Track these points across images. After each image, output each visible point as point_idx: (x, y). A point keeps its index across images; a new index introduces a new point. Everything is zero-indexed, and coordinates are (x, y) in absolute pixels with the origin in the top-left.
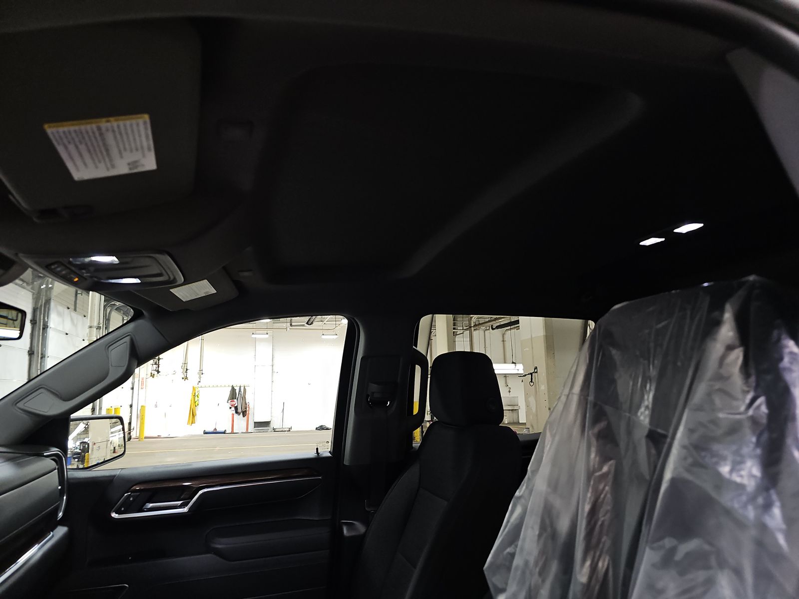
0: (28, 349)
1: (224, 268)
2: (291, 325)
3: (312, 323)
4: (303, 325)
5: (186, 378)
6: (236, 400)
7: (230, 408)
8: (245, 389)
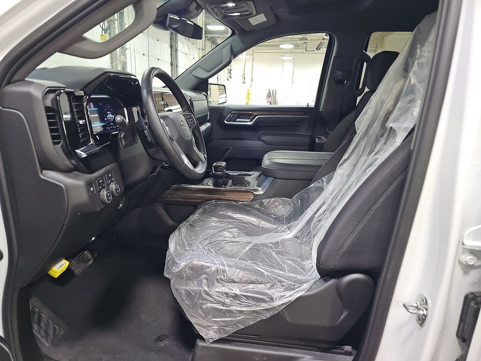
0: (170, 62)
1: (271, 7)
2: (306, 50)
3: (320, 49)
4: (314, 50)
5: (245, 83)
6: (270, 98)
7: (267, 103)
8: (276, 92)
